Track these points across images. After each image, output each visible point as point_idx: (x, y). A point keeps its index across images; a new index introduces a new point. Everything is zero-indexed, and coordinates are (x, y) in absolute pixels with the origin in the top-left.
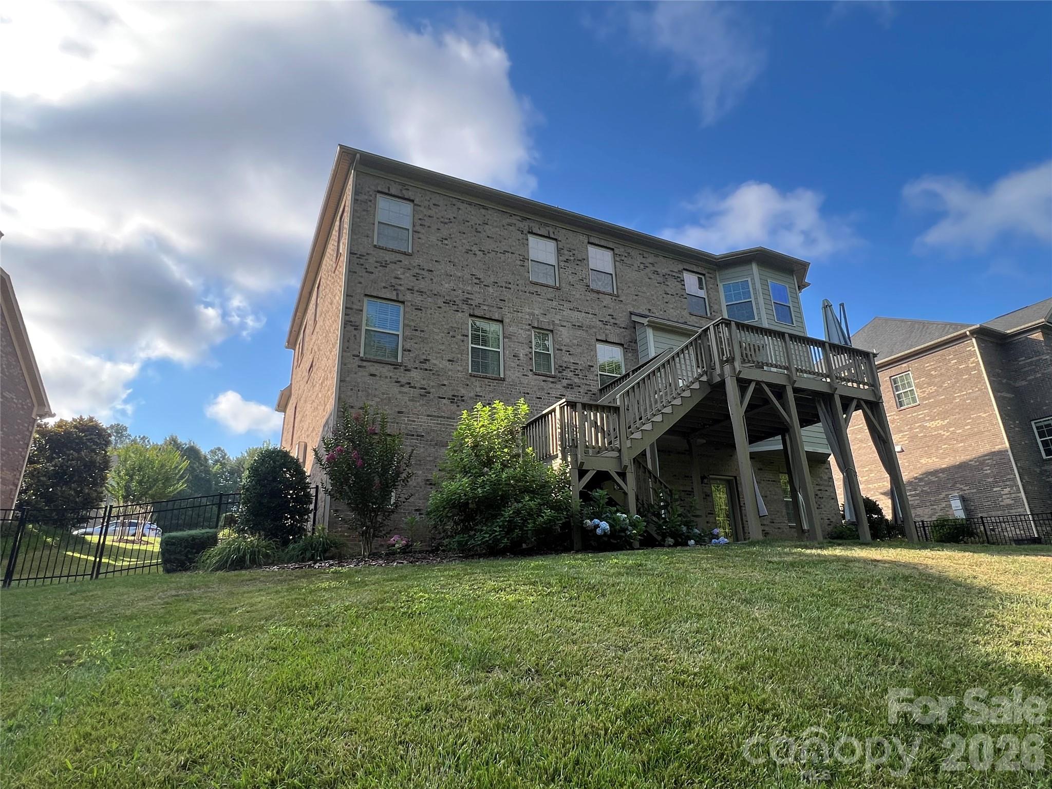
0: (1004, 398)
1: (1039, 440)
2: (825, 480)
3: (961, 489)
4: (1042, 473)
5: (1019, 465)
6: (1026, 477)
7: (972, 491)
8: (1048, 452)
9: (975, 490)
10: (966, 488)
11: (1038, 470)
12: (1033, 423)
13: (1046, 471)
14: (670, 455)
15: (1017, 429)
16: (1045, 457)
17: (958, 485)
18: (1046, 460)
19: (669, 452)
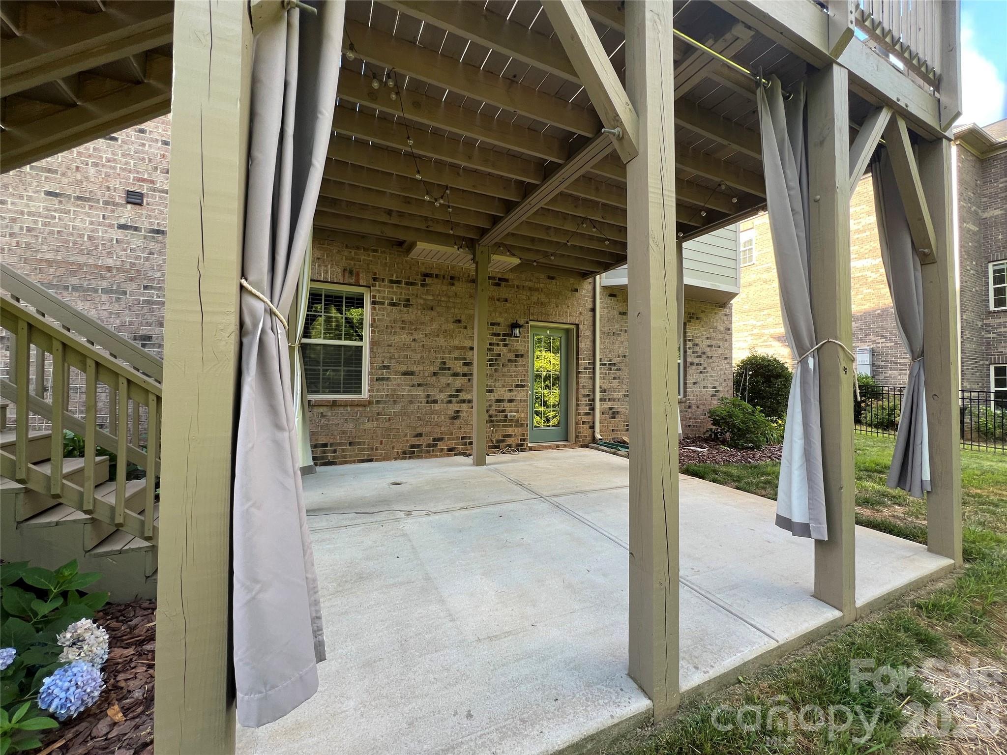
0: (969, 230)
1: (992, 287)
2: (721, 332)
3: (874, 342)
4: (986, 327)
5: (964, 317)
6: (967, 332)
7: (889, 345)
8: (999, 302)
9: (892, 344)
10: (880, 341)
11: (980, 324)
12: (990, 265)
13: (988, 325)
14: (453, 284)
15: (972, 272)
16: (992, 308)
17: (871, 337)
18: (994, 312)
19: (452, 278)
